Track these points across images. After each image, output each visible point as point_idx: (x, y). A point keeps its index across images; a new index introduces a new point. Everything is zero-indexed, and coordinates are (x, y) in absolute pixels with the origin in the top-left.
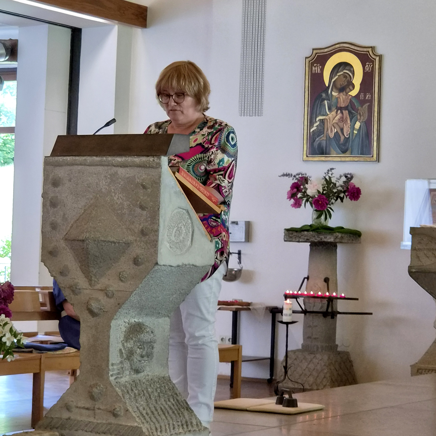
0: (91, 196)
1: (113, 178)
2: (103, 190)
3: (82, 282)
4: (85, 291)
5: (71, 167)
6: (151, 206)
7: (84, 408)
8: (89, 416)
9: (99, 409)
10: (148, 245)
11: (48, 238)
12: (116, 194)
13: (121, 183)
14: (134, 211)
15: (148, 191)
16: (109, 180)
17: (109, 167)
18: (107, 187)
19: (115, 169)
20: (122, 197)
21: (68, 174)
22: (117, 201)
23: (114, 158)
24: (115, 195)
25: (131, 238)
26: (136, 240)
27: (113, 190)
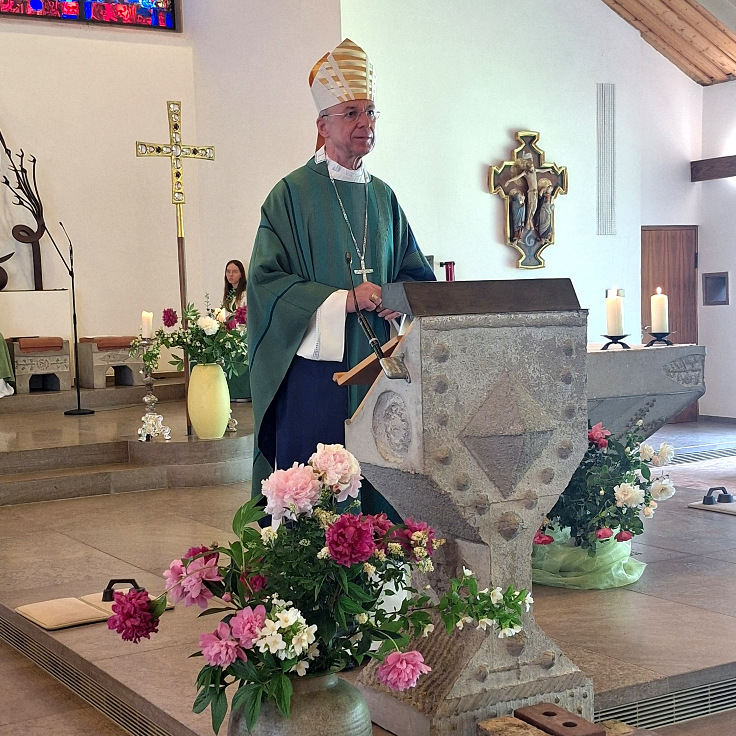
0: (497, 371)
1: (526, 343)
2: (513, 361)
3: (490, 493)
4: (494, 506)
5: (464, 331)
6: (577, 377)
7: (504, 670)
8: (509, 679)
9: (525, 664)
10: (575, 429)
11: (435, 438)
12: (530, 364)
13: (537, 350)
14: (556, 385)
15: (573, 358)
16: (520, 347)
17: (520, 328)
18: (517, 356)
19: (528, 330)
20: (539, 368)
21: (460, 342)
22: (533, 375)
23: (526, 315)
24: (529, 367)
25: (553, 423)
26: (560, 425)
27: (526, 361)
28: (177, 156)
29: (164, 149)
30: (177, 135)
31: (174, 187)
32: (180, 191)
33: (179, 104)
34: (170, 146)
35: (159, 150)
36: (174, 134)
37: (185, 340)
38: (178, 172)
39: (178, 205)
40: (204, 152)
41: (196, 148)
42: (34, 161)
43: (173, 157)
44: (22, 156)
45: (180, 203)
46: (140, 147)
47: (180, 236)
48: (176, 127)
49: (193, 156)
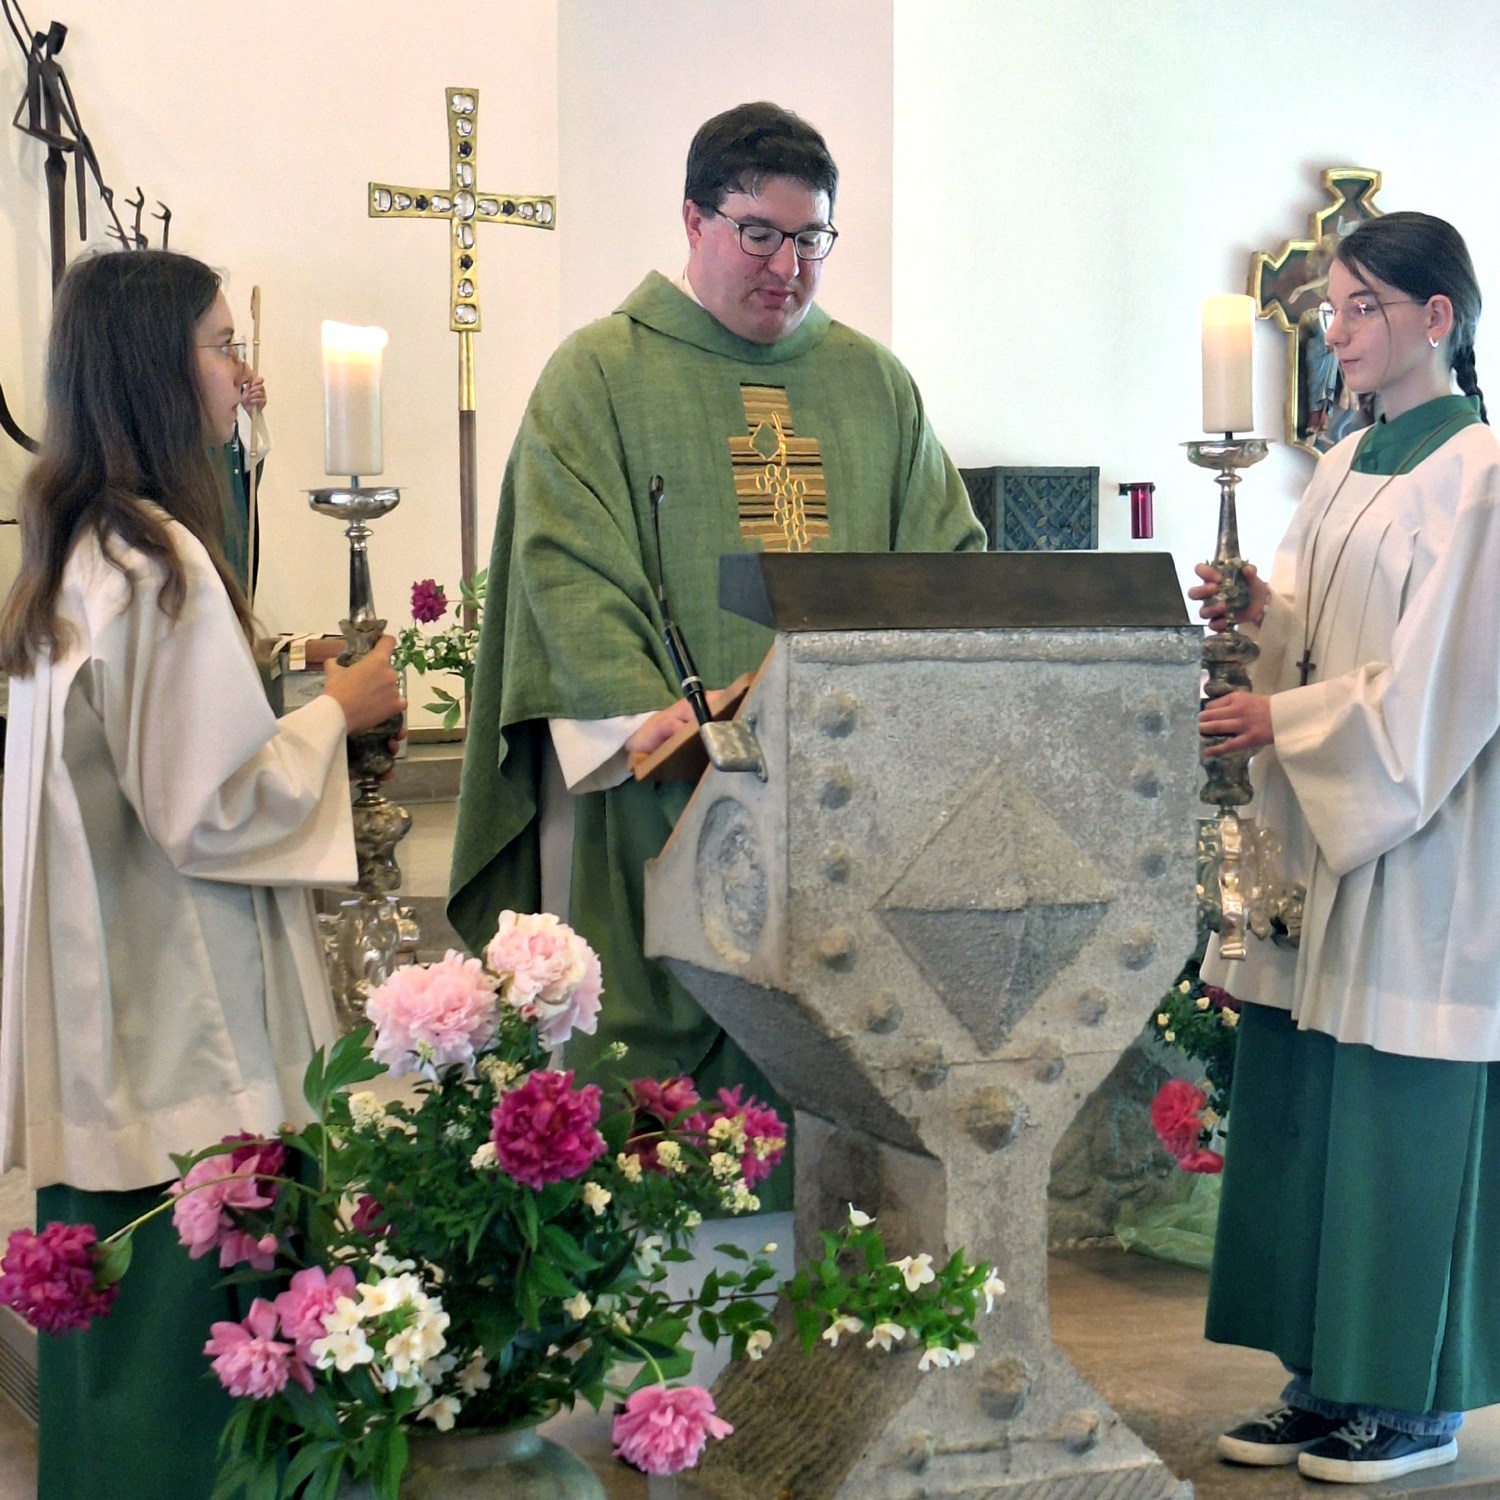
0: (972, 761)
1: (1047, 700)
2: (1015, 740)
3: (947, 1040)
4: (959, 1072)
5: (895, 668)
6: (1171, 781)
7: (971, 1450)
8: (984, 1471)
9: (1022, 1440)
10: (1165, 901)
11: (816, 910)
12: (1055, 748)
13: (1075, 714)
14: (1119, 799)
15: (1163, 737)
16: (1032, 708)
17: (1033, 665)
18: (1024, 728)
19: (1052, 670)
20: (1077, 757)
21: (884, 692)
22: (1062, 772)
23: (1047, 636)
24: (1053, 755)
25: (1109, 887)
26: (1126, 891)
27: (1047, 739)
28: (466, 219)
29: (435, 201)
30: (467, 167)
31: (455, 292)
32: (469, 301)
33: (473, 95)
34: (449, 195)
35: (422, 203)
36: (459, 167)
37: (462, 655)
38: (467, 256)
39: (464, 334)
40: (529, 211)
41: (513, 200)
42: (167, 217)
43: (456, 221)
44: (139, 206)
45: (467, 331)
46: (377, 195)
47: (465, 408)
48: (466, 149)
49: (504, 217)
